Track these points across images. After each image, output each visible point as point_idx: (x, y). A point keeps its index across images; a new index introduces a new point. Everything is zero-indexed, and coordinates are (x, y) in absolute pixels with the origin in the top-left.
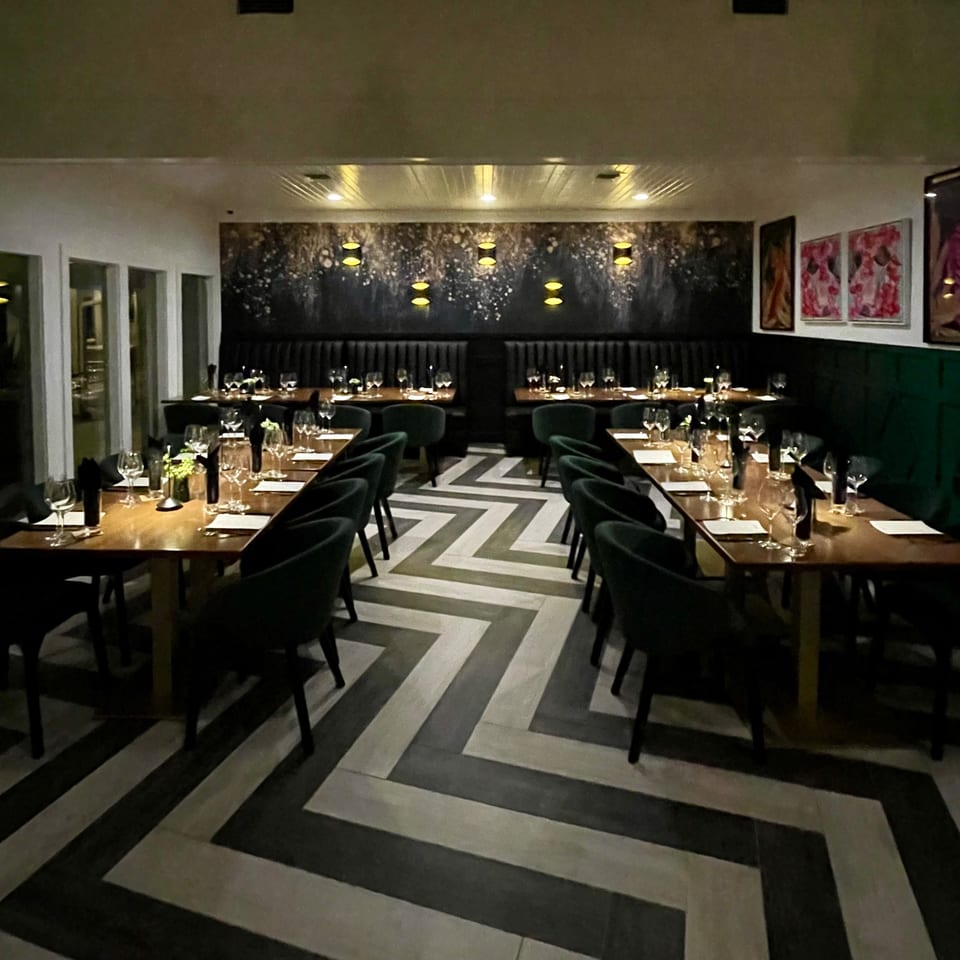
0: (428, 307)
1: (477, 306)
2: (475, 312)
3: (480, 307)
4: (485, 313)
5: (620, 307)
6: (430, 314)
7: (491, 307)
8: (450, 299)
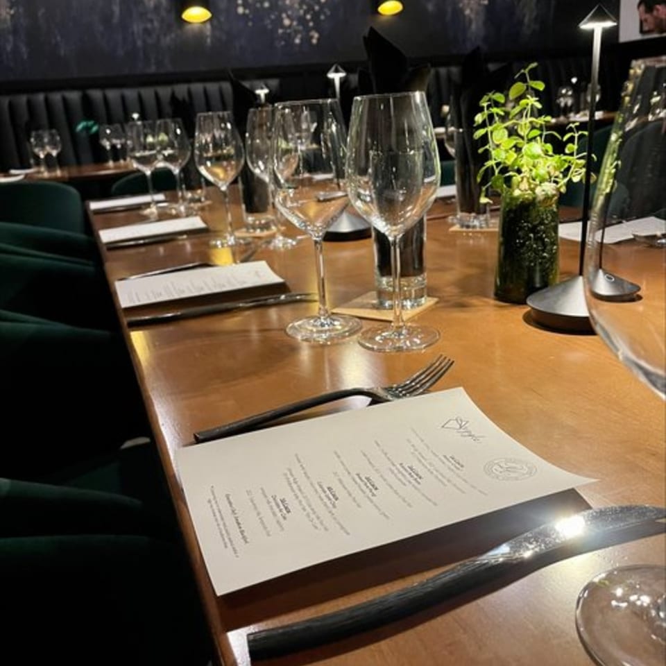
0: (208, 26)
1: (281, 20)
2: (280, 31)
3: (287, 22)
4: (296, 32)
5: (473, 16)
6: (213, 36)
7: (302, 21)
8: (241, 10)
